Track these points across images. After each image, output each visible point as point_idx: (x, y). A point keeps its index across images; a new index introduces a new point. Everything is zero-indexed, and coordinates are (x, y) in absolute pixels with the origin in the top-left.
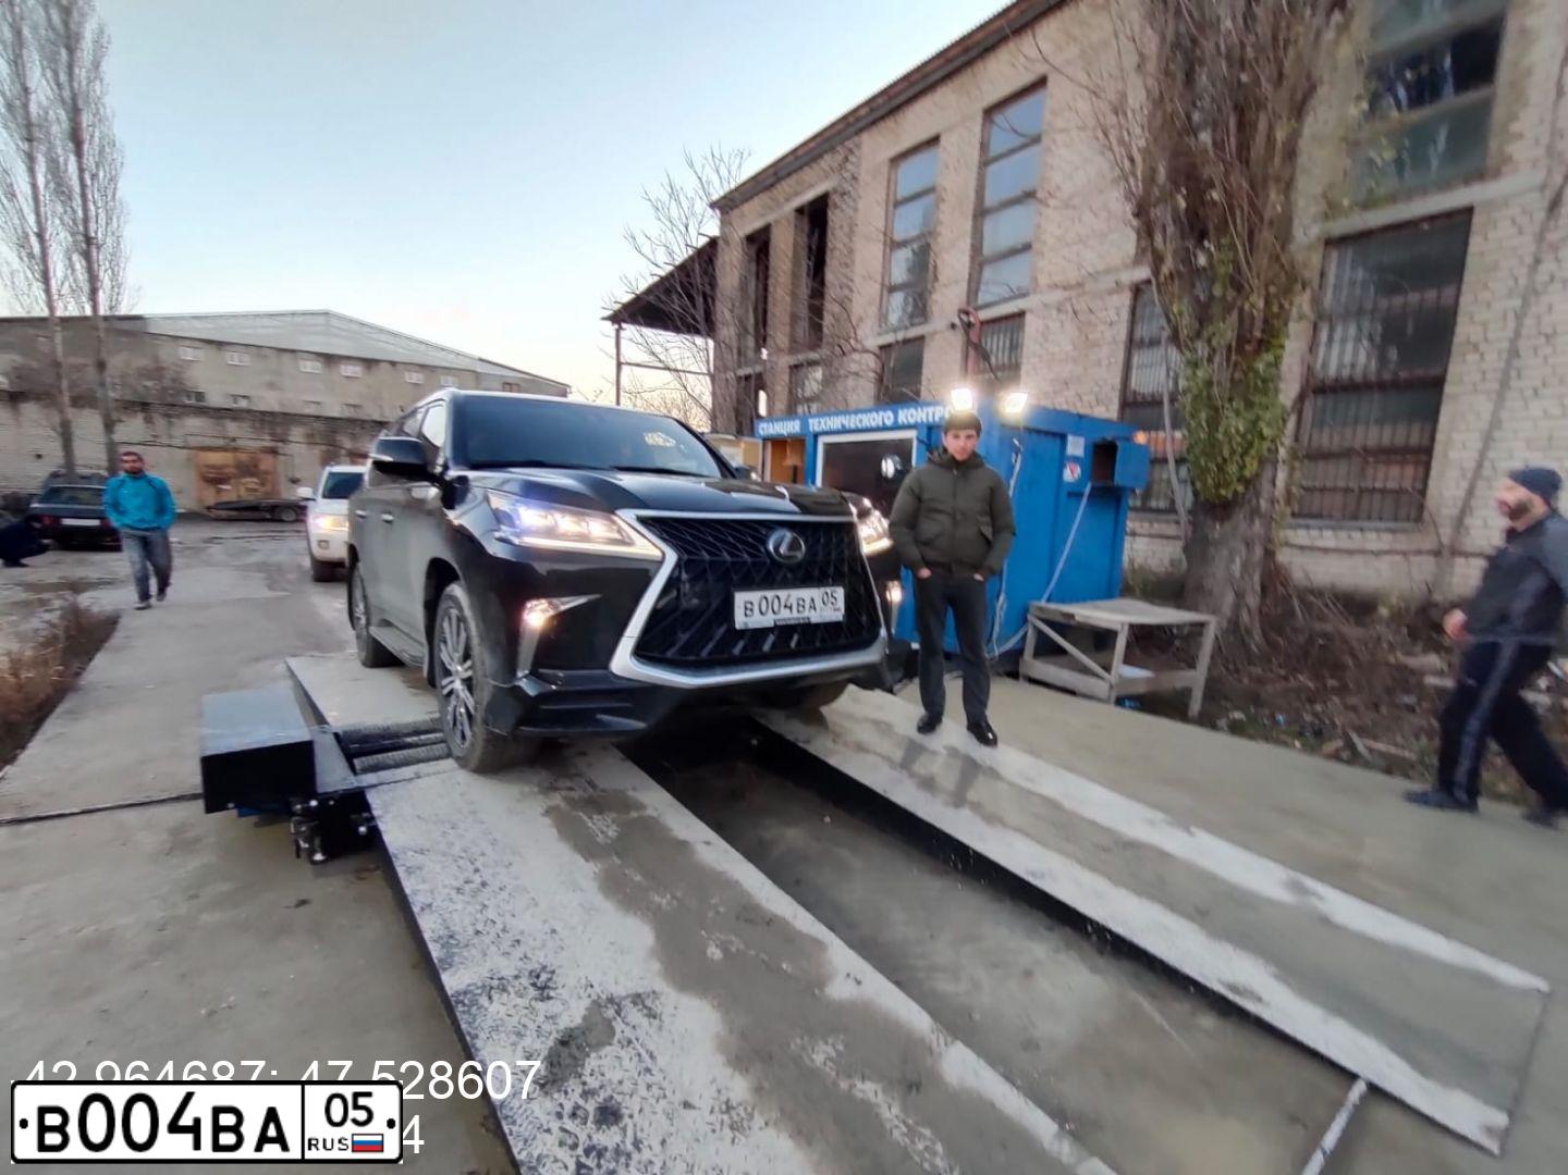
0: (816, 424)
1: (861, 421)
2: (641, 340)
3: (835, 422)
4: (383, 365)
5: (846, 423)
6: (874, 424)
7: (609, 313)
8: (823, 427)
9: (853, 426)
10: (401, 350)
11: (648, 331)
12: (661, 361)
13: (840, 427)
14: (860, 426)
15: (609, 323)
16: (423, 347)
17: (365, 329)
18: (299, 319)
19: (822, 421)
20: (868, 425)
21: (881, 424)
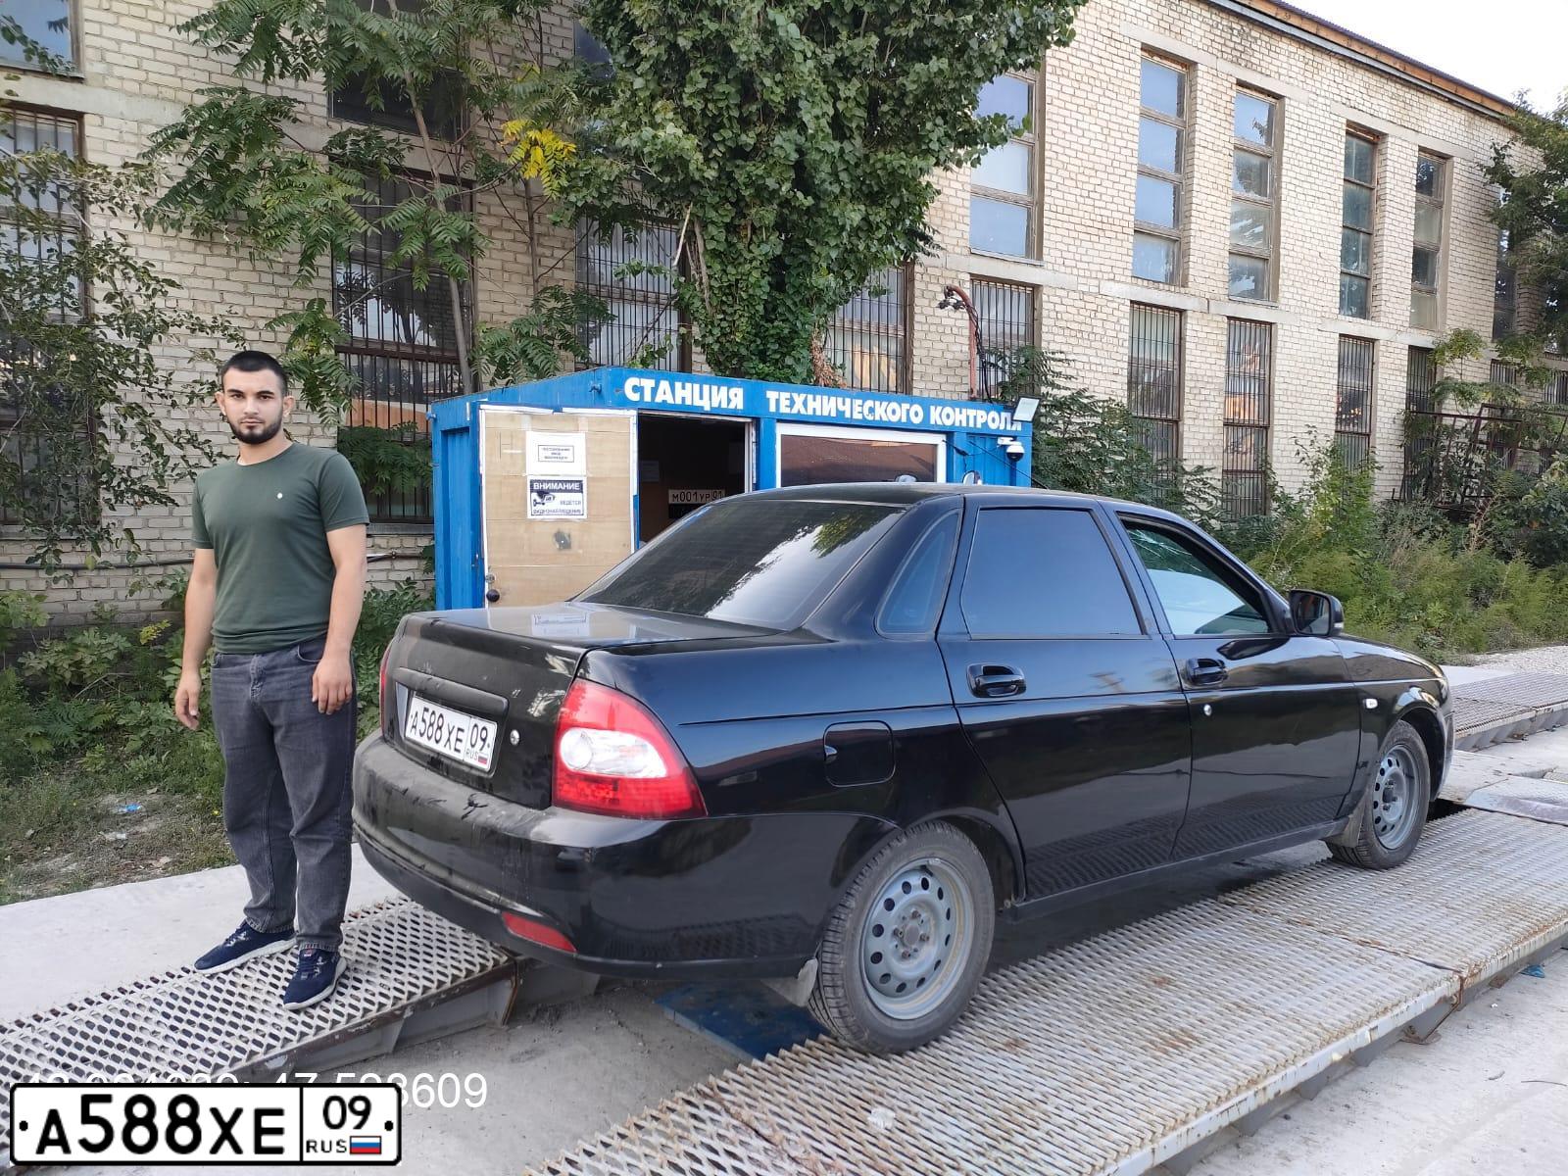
1: (872, 410)
3: (825, 407)
5: (846, 409)
6: (894, 419)
8: (798, 407)
9: (857, 416)
13: (833, 414)
14: (870, 418)
19: (799, 399)
20: (885, 419)
21: (904, 420)
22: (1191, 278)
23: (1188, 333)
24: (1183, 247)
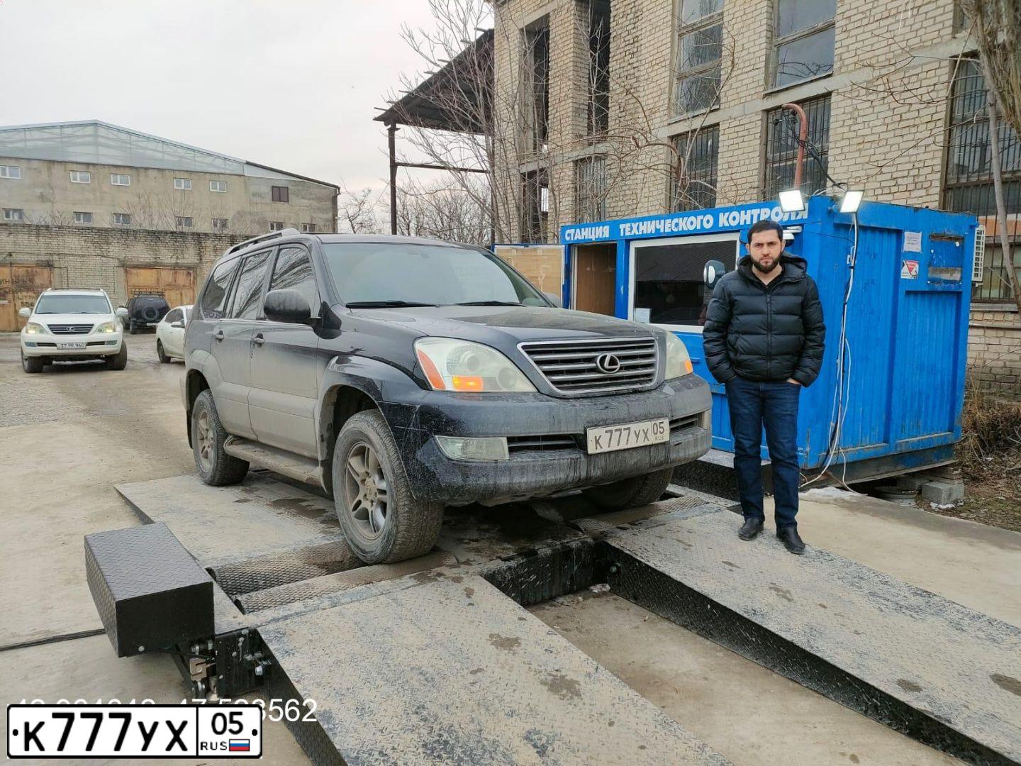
0: (628, 229)
1: (677, 225)
2: (421, 141)
3: (649, 228)
4: (152, 174)
5: (661, 227)
6: (692, 228)
7: (382, 112)
8: (635, 231)
9: (668, 230)
10: (167, 157)
11: (428, 132)
12: (442, 162)
13: (653, 232)
14: (676, 230)
15: (383, 123)
16: (191, 154)
17: (133, 138)
18: (68, 131)
19: (635, 226)
20: (685, 229)
21: (699, 227)
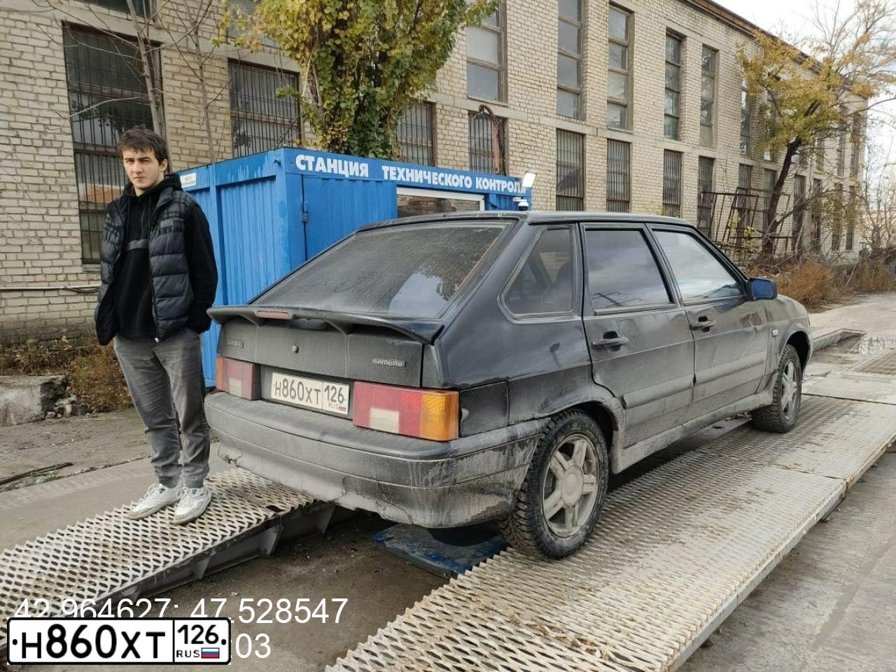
0: (393, 174)
1: (443, 179)
3: (417, 176)
5: (428, 178)
6: (456, 185)
9: (435, 183)
14: (442, 184)
21: (461, 186)
22: (588, 116)
23: (587, 147)
24: (584, 98)
